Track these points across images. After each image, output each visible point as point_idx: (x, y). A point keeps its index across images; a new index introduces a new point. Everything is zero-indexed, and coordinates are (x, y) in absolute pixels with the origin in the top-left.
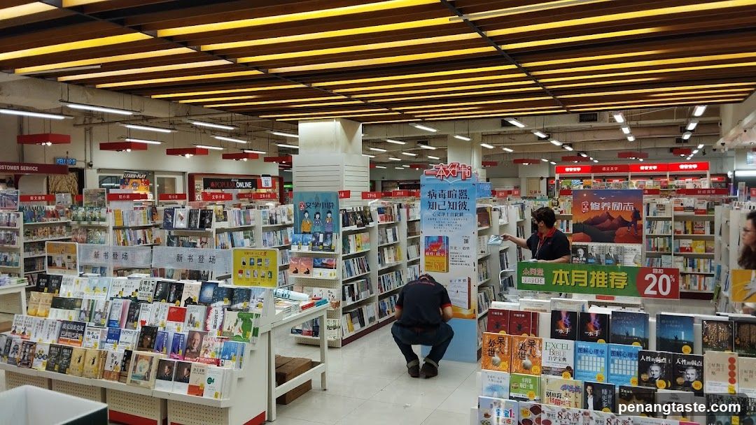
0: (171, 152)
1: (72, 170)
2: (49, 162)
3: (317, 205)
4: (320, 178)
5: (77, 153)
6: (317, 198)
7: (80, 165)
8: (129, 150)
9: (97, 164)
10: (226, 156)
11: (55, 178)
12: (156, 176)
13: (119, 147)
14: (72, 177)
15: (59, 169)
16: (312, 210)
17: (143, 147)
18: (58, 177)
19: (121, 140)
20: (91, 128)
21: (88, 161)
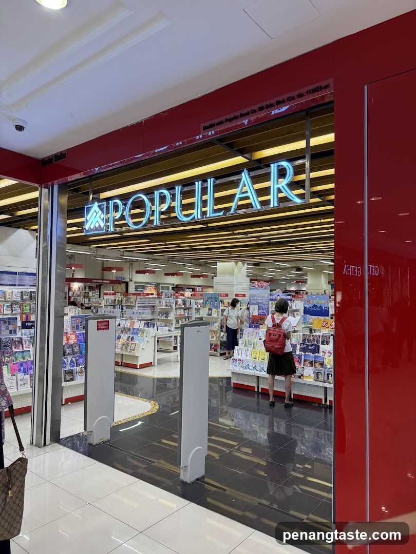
0: (166, 274)
1: (123, 282)
2: (114, 279)
3: (212, 298)
4: (221, 286)
5: (126, 275)
6: (212, 296)
7: (127, 280)
8: (148, 274)
9: (134, 280)
10: (193, 276)
11: (116, 286)
12: (160, 286)
13: (143, 272)
14: (124, 285)
15: (118, 282)
16: (210, 300)
17: (153, 272)
18: (118, 285)
19: (144, 269)
20: (132, 264)
21: (131, 278)
